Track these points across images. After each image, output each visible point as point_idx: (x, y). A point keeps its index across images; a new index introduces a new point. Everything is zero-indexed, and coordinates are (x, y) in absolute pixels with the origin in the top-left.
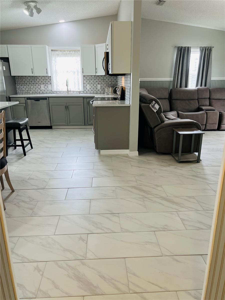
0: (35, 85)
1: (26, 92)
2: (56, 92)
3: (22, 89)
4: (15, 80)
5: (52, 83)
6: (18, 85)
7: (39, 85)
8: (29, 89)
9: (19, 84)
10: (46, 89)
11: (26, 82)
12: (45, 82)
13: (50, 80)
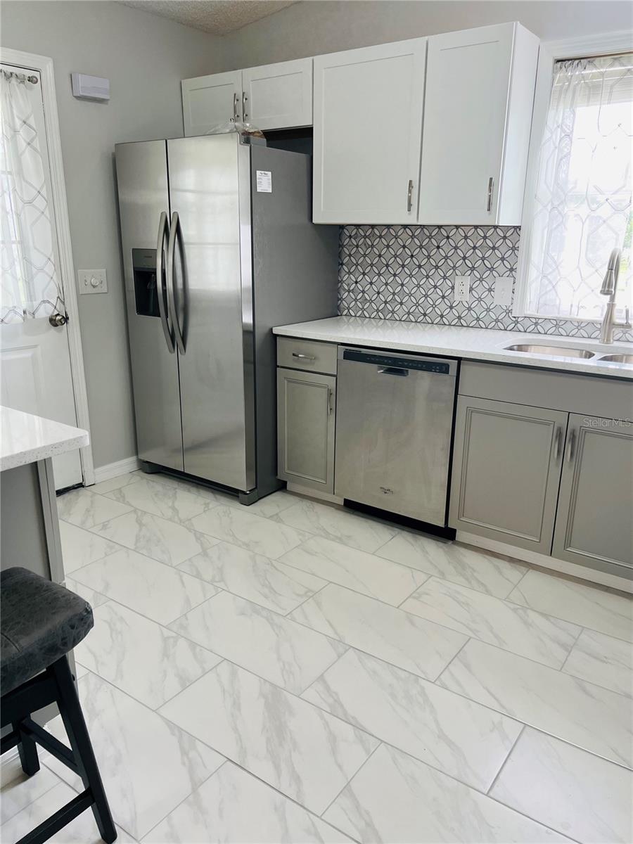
0: (428, 277)
1: (378, 311)
2: (536, 324)
3: (363, 292)
4: (342, 246)
5: (520, 267)
6: (349, 273)
7: (445, 278)
8: (394, 294)
9: (357, 265)
10: (480, 299)
11: (388, 255)
12: (483, 259)
13: (514, 249)
